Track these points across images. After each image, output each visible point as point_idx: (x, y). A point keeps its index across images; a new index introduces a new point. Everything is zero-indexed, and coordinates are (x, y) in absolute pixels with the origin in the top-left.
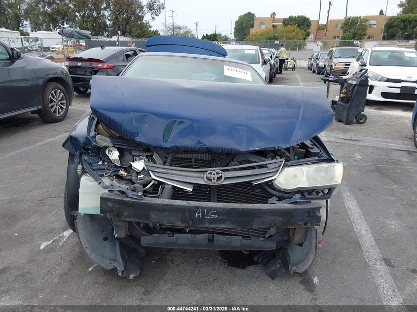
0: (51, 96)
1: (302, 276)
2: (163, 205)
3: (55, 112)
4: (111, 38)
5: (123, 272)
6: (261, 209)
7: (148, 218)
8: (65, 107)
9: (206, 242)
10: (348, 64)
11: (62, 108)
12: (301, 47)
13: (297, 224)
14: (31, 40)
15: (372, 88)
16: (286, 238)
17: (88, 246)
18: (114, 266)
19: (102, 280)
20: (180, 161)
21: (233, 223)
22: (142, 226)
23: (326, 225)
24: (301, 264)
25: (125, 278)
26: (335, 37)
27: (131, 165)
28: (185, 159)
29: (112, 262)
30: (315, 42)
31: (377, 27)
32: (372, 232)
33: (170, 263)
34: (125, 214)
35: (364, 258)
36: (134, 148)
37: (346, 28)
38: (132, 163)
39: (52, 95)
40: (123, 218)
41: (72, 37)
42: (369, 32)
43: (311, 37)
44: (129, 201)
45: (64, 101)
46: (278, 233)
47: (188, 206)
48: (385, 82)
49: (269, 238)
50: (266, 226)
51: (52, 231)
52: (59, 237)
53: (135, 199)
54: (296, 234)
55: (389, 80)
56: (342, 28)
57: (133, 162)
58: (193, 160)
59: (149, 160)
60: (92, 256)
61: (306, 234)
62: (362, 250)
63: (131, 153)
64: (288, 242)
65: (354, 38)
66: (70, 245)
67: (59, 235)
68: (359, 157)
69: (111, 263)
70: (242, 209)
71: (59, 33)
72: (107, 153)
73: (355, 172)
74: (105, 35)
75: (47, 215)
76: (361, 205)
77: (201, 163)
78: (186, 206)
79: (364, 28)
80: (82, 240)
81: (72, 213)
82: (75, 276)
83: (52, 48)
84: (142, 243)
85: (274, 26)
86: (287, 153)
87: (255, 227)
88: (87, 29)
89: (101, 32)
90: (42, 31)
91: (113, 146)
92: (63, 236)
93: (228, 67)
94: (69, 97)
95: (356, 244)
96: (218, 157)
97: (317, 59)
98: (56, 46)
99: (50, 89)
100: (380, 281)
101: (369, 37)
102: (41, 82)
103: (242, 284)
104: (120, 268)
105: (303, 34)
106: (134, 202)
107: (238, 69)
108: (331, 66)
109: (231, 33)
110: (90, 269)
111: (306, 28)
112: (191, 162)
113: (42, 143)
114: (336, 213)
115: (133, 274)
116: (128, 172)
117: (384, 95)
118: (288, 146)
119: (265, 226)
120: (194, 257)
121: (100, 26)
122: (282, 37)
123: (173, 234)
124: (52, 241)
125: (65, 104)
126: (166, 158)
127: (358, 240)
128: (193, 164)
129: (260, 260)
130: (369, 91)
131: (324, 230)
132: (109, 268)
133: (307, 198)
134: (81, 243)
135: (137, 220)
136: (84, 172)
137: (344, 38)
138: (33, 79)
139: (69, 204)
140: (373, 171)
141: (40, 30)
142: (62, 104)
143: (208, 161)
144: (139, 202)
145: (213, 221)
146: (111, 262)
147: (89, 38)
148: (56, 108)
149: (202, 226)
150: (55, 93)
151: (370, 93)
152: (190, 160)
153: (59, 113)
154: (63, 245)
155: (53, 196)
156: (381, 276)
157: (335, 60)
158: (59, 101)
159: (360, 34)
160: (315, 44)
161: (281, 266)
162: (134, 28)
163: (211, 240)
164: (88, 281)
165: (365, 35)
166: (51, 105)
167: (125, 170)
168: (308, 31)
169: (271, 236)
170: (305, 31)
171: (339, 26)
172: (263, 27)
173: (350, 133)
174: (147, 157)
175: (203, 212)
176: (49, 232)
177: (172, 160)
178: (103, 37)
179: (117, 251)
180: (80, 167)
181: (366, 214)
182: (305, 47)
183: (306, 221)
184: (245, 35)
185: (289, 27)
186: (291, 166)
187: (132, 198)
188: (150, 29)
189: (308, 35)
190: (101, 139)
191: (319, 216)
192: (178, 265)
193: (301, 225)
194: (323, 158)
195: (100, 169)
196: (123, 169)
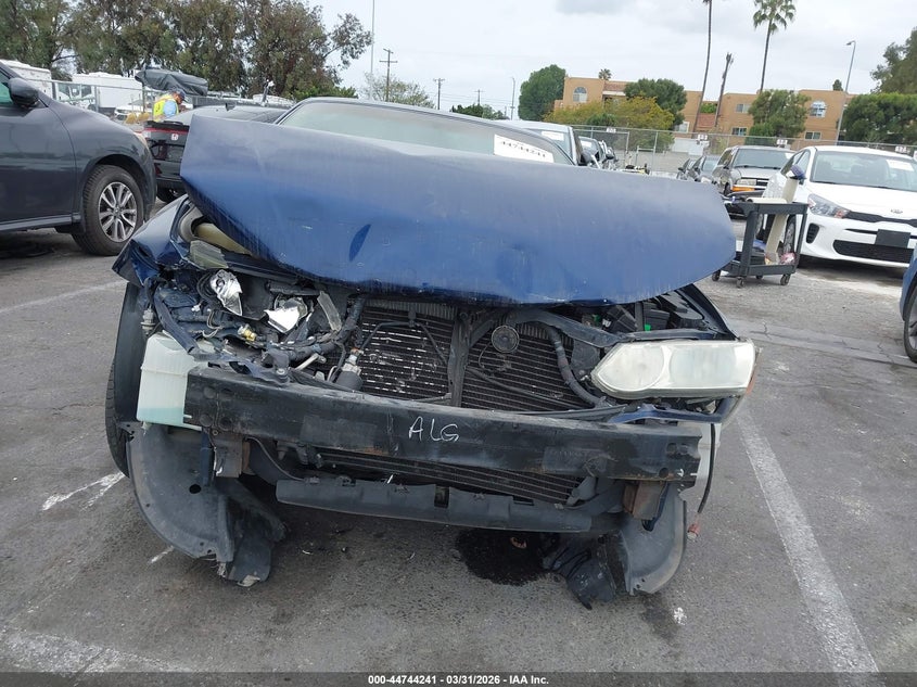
0: (103, 196)
1: (647, 604)
2: (334, 402)
3: (110, 231)
4: (251, 97)
5: (229, 566)
6: (562, 429)
7: (295, 430)
8: (133, 224)
9: (429, 504)
10: (762, 183)
11: (126, 225)
12: (662, 145)
13: (643, 472)
14: (74, 91)
15: (814, 229)
16: (615, 509)
17: (152, 502)
18: (210, 551)
19: (179, 583)
20: (380, 316)
21: (496, 456)
22: (281, 455)
23: (707, 489)
24: (653, 574)
25: (234, 583)
26: (736, 131)
27: (267, 318)
28: (393, 311)
29: (206, 541)
30: (693, 137)
31: (827, 114)
32: (810, 521)
33: (343, 556)
34: (243, 418)
35: (790, 573)
36: (276, 278)
37: (760, 112)
38: (268, 311)
39: (107, 194)
40: (238, 428)
41: (165, 89)
42: (809, 124)
43: (685, 126)
44: (254, 387)
45: (133, 211)
46: (597, 495)
47: (392, 409)
48: (843, 218)
49: (576, 505)
50: (572, 470)
51: (75, 475)
52: (90, 488)
53: (268, 383)
54: (638, 498)
55: (852, 215)
56: (750, 112)
57: (272, 309)
58: (412, 316)
59: (309, 309)
60: (160, 525)
61: (663, 501)
62: (785, 557)
63: (267, 290)
64: (620, 519)
65: (777, 134)
66: (113, 505)
67: (89, 483)
68: (783, 368)
69: (202, 544)
70: (518, 424)
71: (137, 78)
72: (213, 284)
73: (773, 397)
74: (239, 91)
75: (66, 440)
76: (784, 464)
77: (430, 324)
78: (387, 409)
79: (799, 115)
80: (141, 487)
81: (124, 425)
82: (117, 571)
83: (120, 111)
84: (279, 493)
85: (606, 98)
86: (628, 315)
87: (545, 469)
88: (200, 75)
89: (230, 84)
90: (100, 73)
91: (228, 270)
92: (99, 487)
93: (504, 139)
94: (145, 203)
95: (773, 544)
96: (469, 313)
97: (696, 169)
98: (129, 108)
99: (104, 180)
100: (827, 624)
101: (809, 136)
102: (83, 165)
103: (506, 613)
104: (224, 556)
105: (667, 119)
106: (266, 391)
107: (526, 146)
108: (727, 184)
109: (513, 108)
110: (155, 559)
111: (675, 106)
112: (408, 320)
113: (74, 294)
114: (730, 477)
115: (252, 574)
116: (259, 333)
117: (840, 246)
118: (631, 300)
119: (569, 469)
120: (400, 548)
121: (229, 73)
122: (623, 122)
123: (353, 482)
124: (72, 494)
125: (135, 217)
126: (349, 306)
127: (777, 535)
128: (411, 324)
129: (557, 565)
130: (808, 237)
131: (704, 500)
132: (198, 555)
133: (668, 415)
134: (136, 495)
135: (269, 435)
136: (157, 327)
137: (754, 131)
138: (66, 157)
139: (116, 406)
140: (813, 397)
141: (96, 70)
142: (127, 215)
143: (446, 321)
144: (278, 392)
145: (448, 448)
146: (202, 540)
147: (202, 94)
148: (113, 224)
149: (422, 458)
150: (115, 190)
151: (810, 240)
152: (404, 315)
153: (120, 235)
154: (95, 506)
155: (85, 401)
156: (829, 615)
157: (734, 172)
158: (122, 208)
159: (791, 128)
160: (692, 143)
161: (606, 577)
162: (301, 81)
163: (442, 502)
164: (147, 584)
165: (800, 130)
166: (102, 215)
167: (253, 326)
168: (678, 113)
169: (580, 502)
170: (671, 112)
171: (746, 108)
172: (583, 98)
173: (764, 321)
174: (306, 300)
175: (427, 426)
176: (67, 476)
177: (362, 312)
178: (233, 95)
179: (219, 518)
180: (148, 315)
181: (796, 483)
182: (670, 147)
183: (664, 466)
184: (543, 113)
185: (637, 102)
186: (636, 341)
187: (262, 381)
188: (336, 85)
189: (678, 121)
190: (201, 249)
191: (696, 457)
192: (361, 564)
193: (651, 475)
194: (709, 332)
195: (193, 322)
196: (247, 326)
